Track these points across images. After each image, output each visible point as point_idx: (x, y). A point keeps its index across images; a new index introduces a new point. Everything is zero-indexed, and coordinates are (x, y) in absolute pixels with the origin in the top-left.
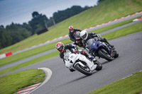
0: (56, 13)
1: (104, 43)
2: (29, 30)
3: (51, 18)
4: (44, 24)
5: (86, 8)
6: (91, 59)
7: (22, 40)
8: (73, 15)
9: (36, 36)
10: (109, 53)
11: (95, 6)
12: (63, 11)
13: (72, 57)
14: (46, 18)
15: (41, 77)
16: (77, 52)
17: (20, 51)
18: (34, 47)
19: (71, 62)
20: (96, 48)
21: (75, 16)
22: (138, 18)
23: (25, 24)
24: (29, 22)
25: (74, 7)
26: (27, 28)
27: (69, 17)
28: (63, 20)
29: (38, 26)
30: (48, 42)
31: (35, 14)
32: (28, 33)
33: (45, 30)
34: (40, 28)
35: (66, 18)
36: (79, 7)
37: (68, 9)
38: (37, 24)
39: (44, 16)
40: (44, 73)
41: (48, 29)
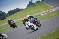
3: (7, 13)
4: (4, 16)
5: (22, 9)
8: (16, 12)
10: (38, 24)
12: (12, 11)
14: (5, 14)
21: (17, 13)
27: (15, 13)
28: (12, 14)
29: (2, 16)
33: (5, 18)
34: (3, 18)
35: (14, 14)
36: (19, 9)
38: (1, 16)
39: (4, 13)
41: (6, 18)
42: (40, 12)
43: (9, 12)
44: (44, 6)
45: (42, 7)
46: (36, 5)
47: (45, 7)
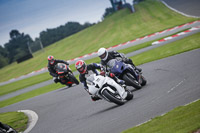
0: (44, 32)
1: (130, 66)
2: (6, 56)
3: (37, 39)
5: (87, 25)
9: (15, 65)
10: (137, 78)
11: (99, 23)
12: (54, 30)
13: (98, 80)
15: (21, 123)
18: (13, 80)
19: (97, 86)
20: (121, 72)
24: (6, 45)
25: (69, 24)
26: (2, 54)
29: (18, 50)
31: (14, 33)
32: (4, 60)
33: (29, 56)
34: (22, 54)
35: (59, 40)
36: (77, 24)
37: (61, 27)
38: (17, 47)
39: (28, 36)
40: (27, 117)
41: (33, 55)
42: (149, 35)
43: (43, 34)
44: (160, 15)
45: (154, 17)
46: (136, 10)
47: (164, 17)
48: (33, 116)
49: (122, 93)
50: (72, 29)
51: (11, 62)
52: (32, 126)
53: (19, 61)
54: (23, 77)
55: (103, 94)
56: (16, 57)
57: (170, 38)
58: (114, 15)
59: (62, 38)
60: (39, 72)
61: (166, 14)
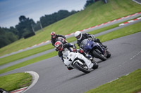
0: (43, 17)
1: (98, 44)
2: (16, 34)
3: (38, 22)
4: (31, 28)
5: (73, 12)
6: (88, 58)
7: (9, 43)
9: (23, 40)
10: (103, 53)
12: (50, 15)
13: (71, 55)
14: (33, 22)
15: (27, 80)
16: (75, 51)
17: (7, 55)
18: (21, 50)
19: (70, 60)
20: (91, 48)
22: (124, 23)
23: (12, 28)
24: (16, 26)
25: (61, 11)
26: (14, 32)
29: (25, 29)
30: (35, 45)
31: (22, 18)
32: (15, 36)
33: (33, 34)
35: (53, 23)
36: (66, 11)
37: (55, 13)
39: (32, 20)
40: (31, 77)
41: (36, 33)
43: (42, 19)
44: (125, 5)
45: (120, 6)
46: (108, 2)
48: (36, 76)
49: (89, 64)
50: (63, 15)
51: (20, 38)
52: (34, 82)
53: (26, 37)
54: (28, 48)
55: (75, 65)
56: (24, 34)
57: (132, 21)
58: (93, 5)
59: (56, 21)
60: (40, 45)
61: (129, 4)
